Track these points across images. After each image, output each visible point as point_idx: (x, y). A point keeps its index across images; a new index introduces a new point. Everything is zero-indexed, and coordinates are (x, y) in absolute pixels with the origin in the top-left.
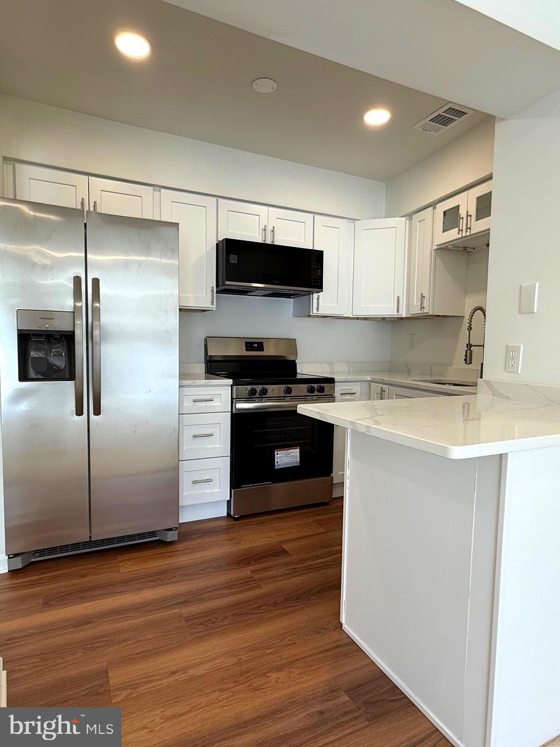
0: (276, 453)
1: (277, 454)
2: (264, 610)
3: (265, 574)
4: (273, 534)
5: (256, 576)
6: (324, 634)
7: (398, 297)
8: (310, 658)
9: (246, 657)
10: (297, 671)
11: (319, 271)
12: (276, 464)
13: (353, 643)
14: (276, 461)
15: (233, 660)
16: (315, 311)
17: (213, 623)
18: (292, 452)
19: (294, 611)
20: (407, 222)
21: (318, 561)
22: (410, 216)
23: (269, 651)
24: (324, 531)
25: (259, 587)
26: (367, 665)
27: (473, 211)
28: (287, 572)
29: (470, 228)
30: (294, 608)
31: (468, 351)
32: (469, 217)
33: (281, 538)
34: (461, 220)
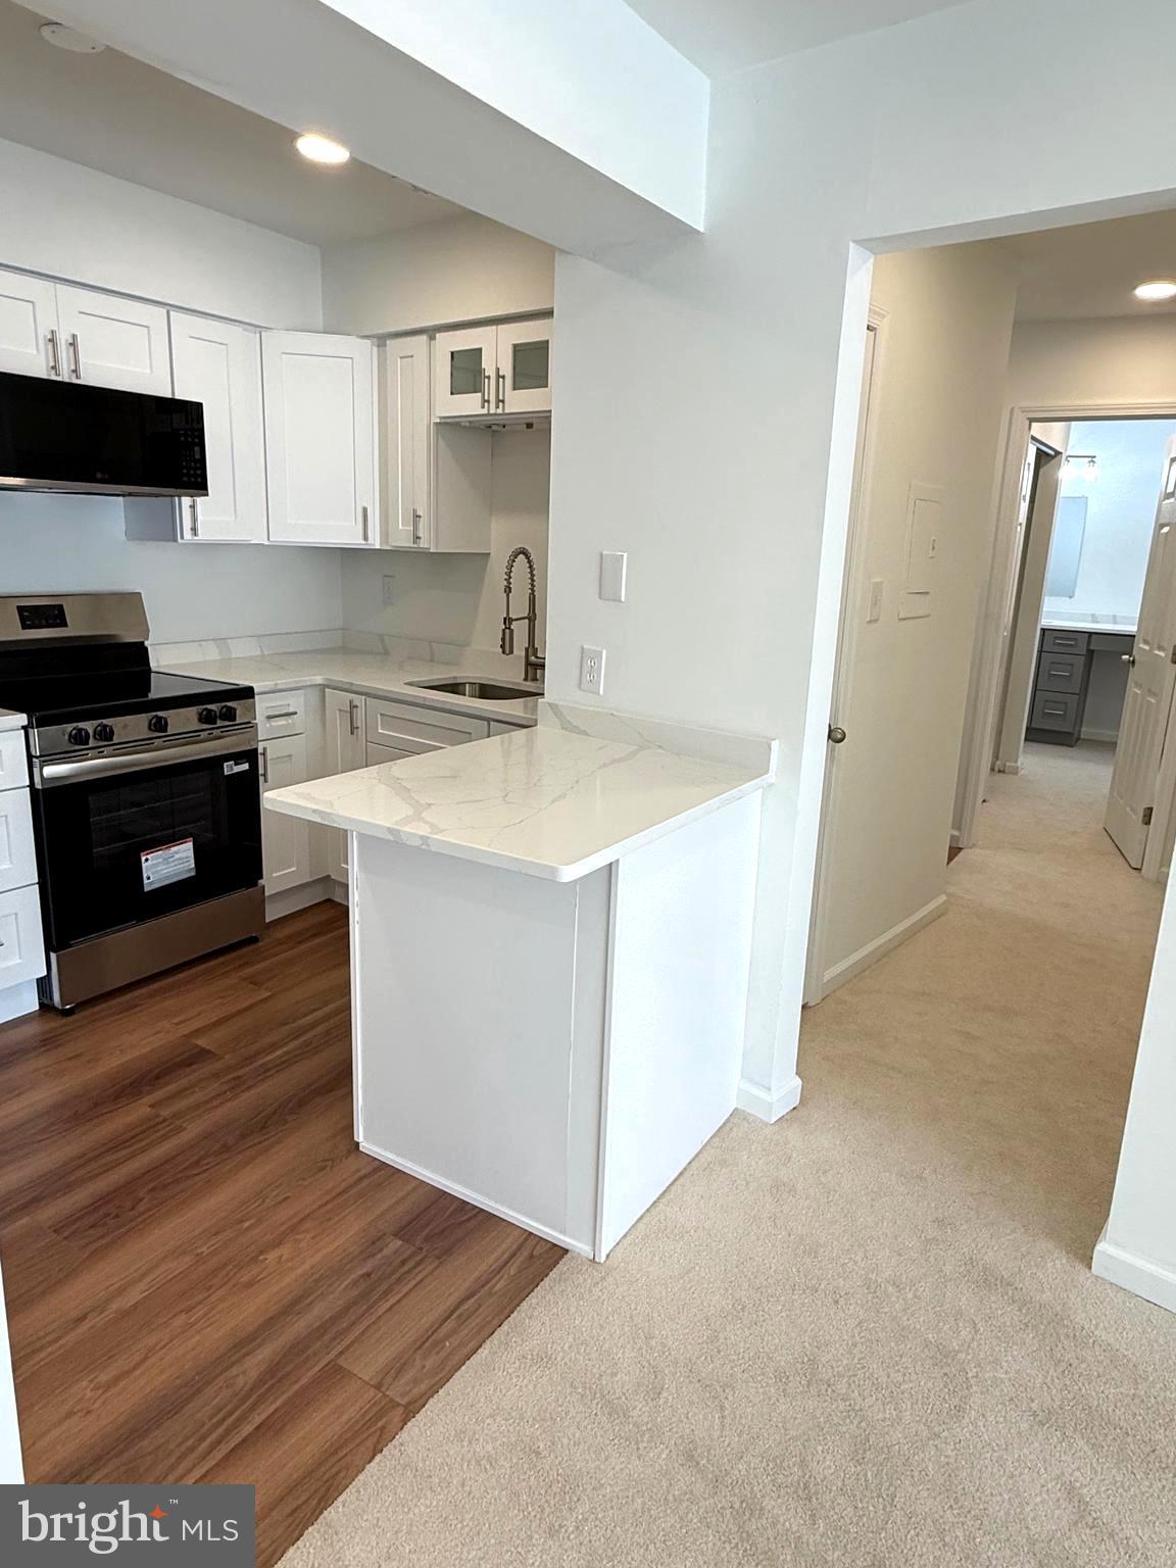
0: (143, 859)
1: (147, 860)
2: (208, 1164)
3: (183, 1104)
4: (166, 1024)
5: (165, 1112)
6: (331, 1168)
7: (365, 510)
8: (324, 1210)
9: (208, 1248)
10: (309, 1236)
11: (197, 449)
12: (146, 881)
13: (383, 1165)
14: (145, 876)
15: (188, 1260)
16: (188, 535)
17: (117, 1216)
18: (176, 853)
19: (266, 1150)
20: (375, 349)
21: (279, 1053)
22: (381, 340)
23: (246, 1224)
24: (268, 994)
25: (181, 1129)
26: (414, 1189)
27: (507, 369)
28: (226, 1087)
29: (503, 401)
30: (266, 1143)
31: (507, 631)
32: (501, 380)
33: (185, 1030)
34: (486, 380)
